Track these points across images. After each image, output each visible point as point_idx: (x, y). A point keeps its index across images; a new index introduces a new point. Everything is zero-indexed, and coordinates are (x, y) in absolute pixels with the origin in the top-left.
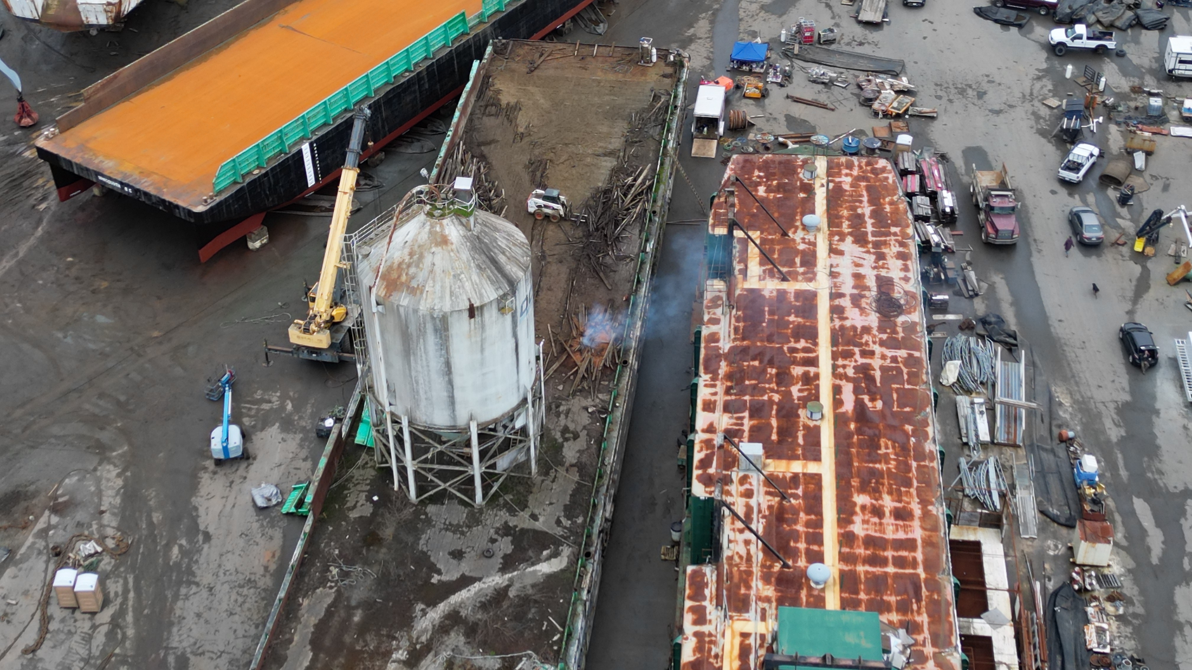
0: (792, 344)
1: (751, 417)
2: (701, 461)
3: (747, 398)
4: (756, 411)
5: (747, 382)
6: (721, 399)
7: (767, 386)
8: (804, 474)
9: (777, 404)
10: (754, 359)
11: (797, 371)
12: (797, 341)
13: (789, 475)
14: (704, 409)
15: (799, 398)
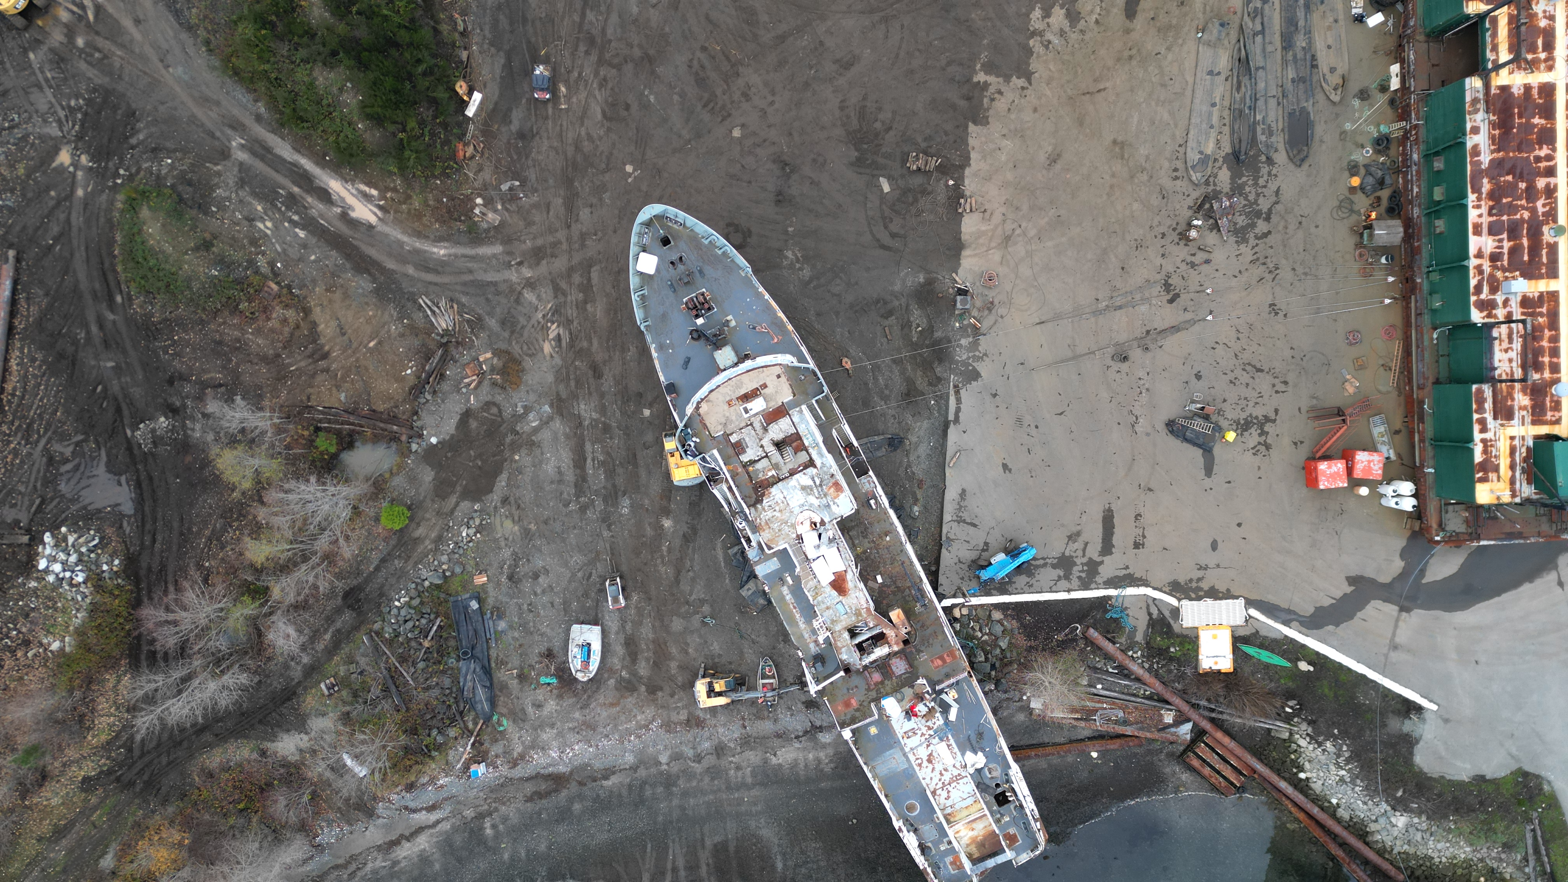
0: (1537, 153)
1: (1509, 240)
2: (1476, 287)
3: (1505, 218)
4: (1513, 232)
5: (1504, 201)
6: (1486, 220)
7: (1519, 203)
8: (1548, 293)
9: (1528, 222)
10: (1508, 174)
11: (1541, 183)
12: (1541, 148)
13: (1537, 295)
14: (1475, 234)
15: (1544, 214)
